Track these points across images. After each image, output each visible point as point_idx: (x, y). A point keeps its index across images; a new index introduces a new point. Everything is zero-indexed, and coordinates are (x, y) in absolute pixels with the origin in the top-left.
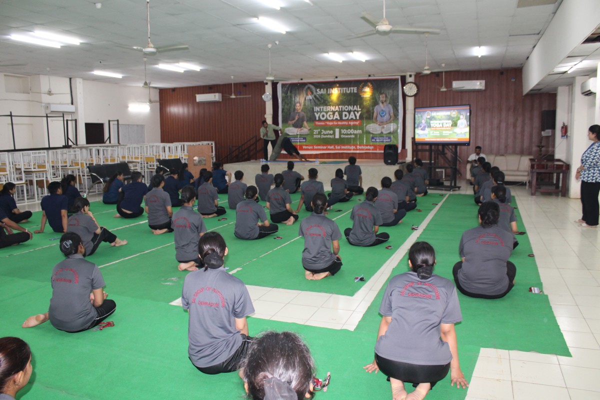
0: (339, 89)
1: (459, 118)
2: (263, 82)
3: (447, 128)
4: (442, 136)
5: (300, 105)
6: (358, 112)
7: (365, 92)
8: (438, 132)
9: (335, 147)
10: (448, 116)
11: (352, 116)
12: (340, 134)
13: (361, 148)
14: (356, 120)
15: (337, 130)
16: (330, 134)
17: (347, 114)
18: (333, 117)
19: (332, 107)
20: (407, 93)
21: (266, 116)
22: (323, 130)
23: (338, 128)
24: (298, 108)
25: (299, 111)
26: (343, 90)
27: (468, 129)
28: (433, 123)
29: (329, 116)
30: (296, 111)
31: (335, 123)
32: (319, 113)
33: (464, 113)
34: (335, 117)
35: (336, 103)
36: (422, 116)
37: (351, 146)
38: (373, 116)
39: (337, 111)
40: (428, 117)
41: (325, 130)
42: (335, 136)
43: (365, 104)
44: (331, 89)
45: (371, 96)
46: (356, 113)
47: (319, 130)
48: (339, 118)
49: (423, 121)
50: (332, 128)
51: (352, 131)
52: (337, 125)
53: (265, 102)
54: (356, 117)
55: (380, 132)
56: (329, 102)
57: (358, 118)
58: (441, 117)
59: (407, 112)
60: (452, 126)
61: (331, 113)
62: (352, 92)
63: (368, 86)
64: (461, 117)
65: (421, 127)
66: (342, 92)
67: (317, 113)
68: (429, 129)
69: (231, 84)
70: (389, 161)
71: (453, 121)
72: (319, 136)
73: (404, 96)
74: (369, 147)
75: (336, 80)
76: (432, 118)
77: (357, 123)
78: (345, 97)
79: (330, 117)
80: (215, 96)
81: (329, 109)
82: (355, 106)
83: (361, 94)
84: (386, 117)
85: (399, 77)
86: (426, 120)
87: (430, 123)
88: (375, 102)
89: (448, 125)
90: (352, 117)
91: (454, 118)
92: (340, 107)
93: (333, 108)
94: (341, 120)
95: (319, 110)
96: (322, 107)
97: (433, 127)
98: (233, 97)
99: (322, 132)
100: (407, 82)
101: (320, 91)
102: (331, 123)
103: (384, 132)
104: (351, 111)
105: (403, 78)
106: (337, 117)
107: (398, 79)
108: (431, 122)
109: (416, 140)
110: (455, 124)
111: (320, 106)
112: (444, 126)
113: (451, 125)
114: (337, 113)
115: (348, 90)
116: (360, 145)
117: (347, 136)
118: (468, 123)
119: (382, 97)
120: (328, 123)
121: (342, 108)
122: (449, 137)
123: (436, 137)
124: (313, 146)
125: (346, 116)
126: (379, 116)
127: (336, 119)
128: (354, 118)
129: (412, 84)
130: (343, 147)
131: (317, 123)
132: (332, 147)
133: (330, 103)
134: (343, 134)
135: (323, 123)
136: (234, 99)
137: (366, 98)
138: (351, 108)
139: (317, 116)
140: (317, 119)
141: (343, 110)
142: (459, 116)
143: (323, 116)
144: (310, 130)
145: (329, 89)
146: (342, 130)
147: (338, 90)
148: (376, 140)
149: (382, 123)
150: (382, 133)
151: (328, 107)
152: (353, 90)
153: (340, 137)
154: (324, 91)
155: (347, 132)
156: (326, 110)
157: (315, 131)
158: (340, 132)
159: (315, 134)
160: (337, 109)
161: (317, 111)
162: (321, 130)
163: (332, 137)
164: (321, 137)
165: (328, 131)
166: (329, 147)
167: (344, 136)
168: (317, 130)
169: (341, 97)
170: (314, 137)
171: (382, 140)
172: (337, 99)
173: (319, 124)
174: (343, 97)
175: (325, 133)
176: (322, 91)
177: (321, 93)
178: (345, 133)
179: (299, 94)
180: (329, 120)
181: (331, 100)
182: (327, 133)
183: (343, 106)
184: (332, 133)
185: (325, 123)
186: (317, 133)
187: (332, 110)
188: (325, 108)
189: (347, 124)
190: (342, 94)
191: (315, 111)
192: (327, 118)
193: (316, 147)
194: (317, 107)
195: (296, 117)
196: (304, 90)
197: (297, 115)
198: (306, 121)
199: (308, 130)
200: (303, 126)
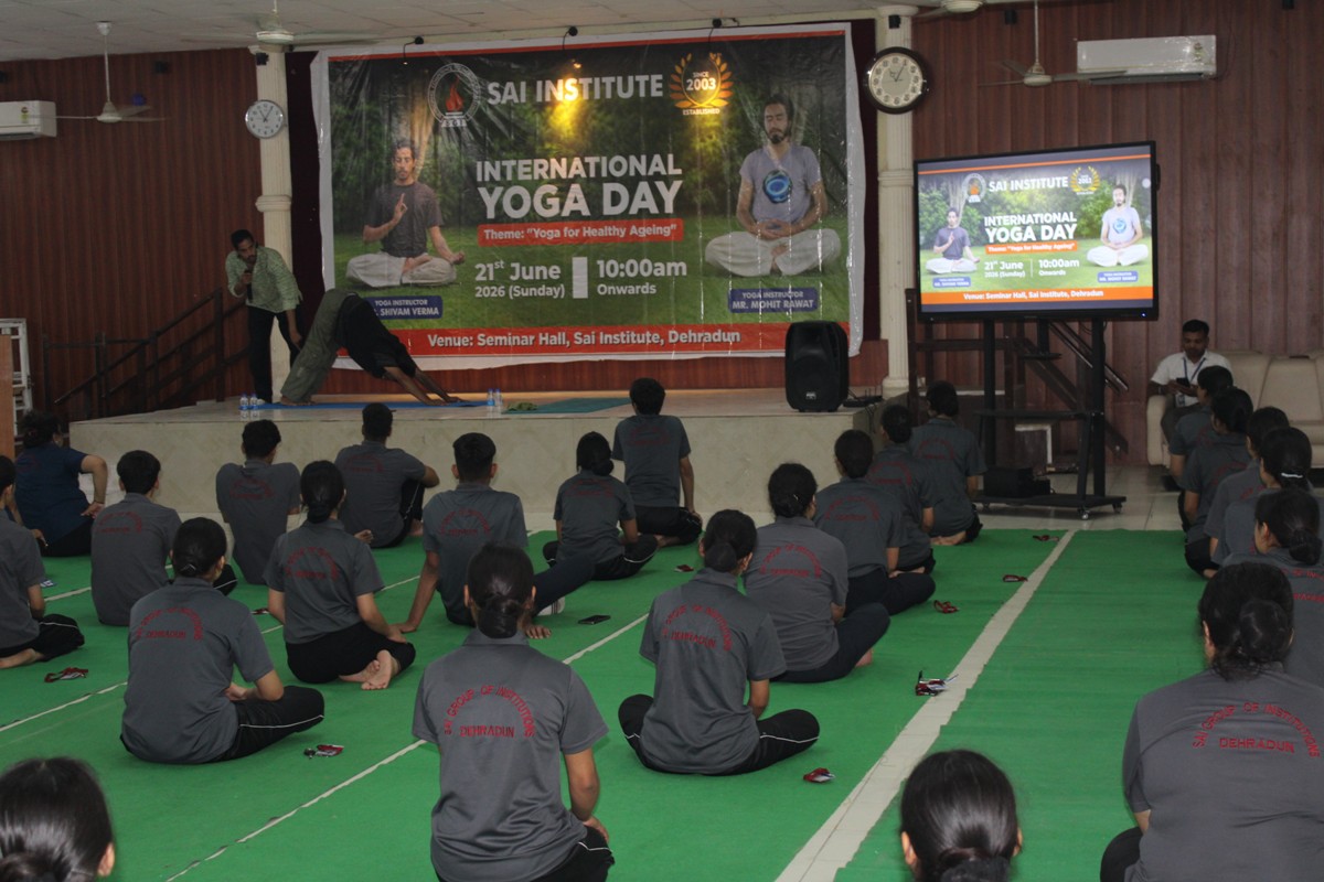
0: (586, 81)
1: (1107, 203)
2: (246, 50)
3: (1058, 247)
4: (1034, 281)
5: (414, 156)
6: (668, 181)
7: (697, 95)
8: (1020, 265)
9: (570, 337)
10: (1058, 191)
11: (644, 199)
12: (594, 278)
13: (683, 338)
14: (662, 218)
15: (580, 265)
16: (550, 283)
17: (622, 190)
18: (562, 206)
19: (553, 160)
20: (881, 98)
21: (261, 204)
22: (516, 265)
23: (580, 254)
24: (407, 167)
25: (411, 181)
26: (603, 85)
27: (1144, 250)
28: (1001, 226)
29: (544, 202)
30: (397, 182)
31: (571, 232)
32: (498, 190)
33: (1127, 179)
34: (569, 206)
35: (571, 146)
36: (946, 197)
37: (640, 331)
38: (735, 201)
39: (577, 176)
40: (975, 199)
41: (528, 261)
42: (569, 289)
43: (698, 146)
44: (549, 83)
45: (724, 110)
46: (660, 185)
47: (501, 264)
48: (586, 212)
49: (953, 219)
50: (556, 254)
51: (644, 267)
52: (581, 240)
53: (255, 142)
54: (660, 202)
55: (766, 270)
56: (541, 141)
57: (669, 208)
58: (1031, 199)
59: (884, 178)
60: (1078, 235)
61: (553, 189)
62: (642, 94)
63: (713, 70)
64: (1118, 195)
65: (943, 242)
66: (597, 96)
67: (491, 191)
68: (980, 252)
69: (101, 58)
70: (811, 395)
71: (1081, 215)
72: (501, 292)
73: (871, 109)
74: (719, 336)
75: (571, 41)
76: (991, 205)
77: (667, 231)
78: (609, 118)
79: (549, 207)
80: (24, 111)
81: (543, 172)
82: (657, 158)
83: (681, 105)
84: (794, 203)
85: (847, 28)
86: (966, 214)
87: (982, 227)
88: (742, 134)
89: (1060, 232)
90: (644, 205)
91: (1085, 201)
92: (587, 160)
93: (559, 168)
94: (597, 216)
95: (497, 177)
96: (510, 164)
97: (996, 242)
98: (106, 117)
99: (513, 271)
100: (880, 47)
101: (501, 91)
102: (553, 234)
103: (787, 269)
104: (638, 178)
105: (864, 32)
106: (576, 207)
107: (840, 37)
108: (989, 221)
109: (924, 301)
110: (1090, 229)
111: (501, 159)
112: (1044, 237)
113: (1071, 231)
114: (576, 190)
115: (625, 90)
116: (681, 329)
117: (622, 290)
118: (1149, 222)
119: (775, 118)
120: (539, 232)
121: (598, 167)
122: (1068, 285)
123: (1011, 284)
124: (472, 333)
125: (616, 198)
126: (762, 200)
127: (576, 214)
128: (654, 210)
129: (901, 58)
130: (605, 338)
131: (490, 233)
132: (559, 339)
133: (548, 146)
134: (607, 280)
135: (517, 235)
136: (113, 125)
137: (704, 119)
138: (637, 165)
139: (490, 202)
140: (491, 214)
141: (604, 174)
142: (1107, 190)
143: (517, 202)
144: (457, 263)
145: (539, 83)
146: (600, 263)
147: (580, 86)
148: (749, 301)
149: (775, 231)
150: (775, 271)
151: (537, 162)
152: (648, 84)
153: (592, 290)
154: (518, 93)
155: (624, 270)
156: (529, 177)
157: (480, 269)
158: (593, 270)
159: (482, 284)
160: (577, 168)
161: (487, 178)
162: (508, 262)
163: (557, 294)
164: (507, 295)
165: (538, 269)
166: (546, 338)
167: (610, 288)
168: (490, 266)
169: (594, 117)
170: (478, 295)
171: (779, 302)
172: (575, 125)
173: (501, 235)
174: (600, 115)
175: (525, 277)
176: (510, 93)
177: (504, 102)
178: (612, 275)
179: (409, 107)
180: (544, 219)
181: (548, 131)
182: (534, 275)
183: (604, 159)
184: (558, 277)
185: (526, 234)
186: (491, 278)
187: (553, 176)
188: (525, 166)
189: (622, 236)
190: (596, 106)
191: (479, 179)
192: (532, 208)
193: (485, 338)
194: (487, 163)
195: (398, 208)
196: (432, 89)
197: (402, 200)
198: (441, 227)
199: (452, 265)
200: (429, 245)
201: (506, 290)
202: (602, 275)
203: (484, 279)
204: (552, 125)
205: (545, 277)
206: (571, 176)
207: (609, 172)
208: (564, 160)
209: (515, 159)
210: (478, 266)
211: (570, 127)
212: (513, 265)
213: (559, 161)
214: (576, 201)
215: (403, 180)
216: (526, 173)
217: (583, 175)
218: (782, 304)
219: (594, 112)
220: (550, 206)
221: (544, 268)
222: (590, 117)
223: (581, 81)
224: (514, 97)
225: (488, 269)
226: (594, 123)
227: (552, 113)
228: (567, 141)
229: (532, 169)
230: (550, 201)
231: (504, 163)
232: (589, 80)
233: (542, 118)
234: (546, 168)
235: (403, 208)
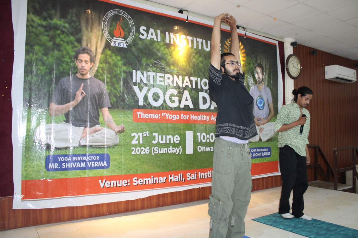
0: (190, 38)
5: (92, 60)
9: (185, 176)
12: (196, 143)
15: (189, 135)
16: (175, 145)
18: (180, 102)
19: (175, 76)
20: (291, 72)
22: (156, 135)
24: (86, 66)
25: (88, 76)
29: (171, 99)
30: (78, 75)
31: (184, 117)
32: (145, 89)
34: (183, 102)
35: (184, 70)
39: (187, 86)
41: (163, 132)
42: (184, 149)
44: (172, 34)
47: (147, 134)
48: (191, 106)
50: (177, 129)
52: (188, 121)
56: (168, 64)
61: (175, 92)
66: (195, 47)
67: (141, 89)
72: (147, 151)
75: (183, 16)
78: (200, 59)
81: (170, 82)
84: (265, 110)
85: (277, 43)
92: (192, 78)
93: (178, 81)
94: (196, 109)
95: (144, 81)
96: (152, 74)
99: (154, 138)
101: (147, 32)
102: (175, 117)
105: (281, 44)
106: (187, 103)
114: (186, 94)
115: (207, 47)
117: (208, 149)
119: (258, 73)
120: (169, 116)
125: (204, 101)
126: (256, 107)
127: (187, 107)
130: (201, 175)
131: (141, 114)
132: (179, 177)
134: (202, 144)
135: (156, 116)
139: (140, 95)
140: (141, 103)
141: (199, 87)
143: (156, 97)
145: (167, 33)
146: (198, 134)
147: (187, 40)
148: (253, 153)
149: (260, 122)
150: (260, 140)
151: (167, 75)
153: (195, 150)
154: (157, 36)
155: (209, 138)
156: (162, 83)
157: (134, 136)
158: (195, 138)
159: (135, 146)
160: (187, 82)
161: (139, 81)
162: (151, 132)
163: (178, 151)
164: (151, 152)
165: (168, 137)
166: (172, 178)
167: (203, 148)
168: (141, 134)
169: (194, 57)
170: (133, 153)
171: (261, 153)
172: (185, 59)
173: (146, 116)
174: (197, 57)
175: (161, 142)
176: (152, 34)
177: (149, 38)
178: (204, 141)
179: (89, 28)
180: (171, 109)
181: (172, 59)
182: (166, 141)
183: (199, 79)
184: (178, 142)
185: (161, 116)
186: (141, 142)
187: (175, 85)
188: (160, 77)
189: (208, 120)
190: (195, 51)
191: (134, 81)
192: (164, 101)
193: (137, 180)
194: (139, 72)
195: (79, 93)
196: (104, 21)
197: (82, 88)
198: (109, 108)
199: (116, 133)
200: (101, 119)
201: (150, 149)
202: (199, 141)
203: (137, 142)
204: (174, 57)
205: (172, 142)
206: (184, 86)
207: (201, 87)
208: (180, 77)
209: (154, 71)
210: (133, 135)
211: (183, 60)
212: (154, 134)
213: (178, 77)
214: (187, 100)
215: (83, 75)
216: (161, 81)
217: (190, 86)
218: (262, 154)
219: (194, 54)
220: (174, 101)
221: (171, 137)
222: (192, 57)
223: (188, 37)
224: (154, 37)
225: (139, 136)
226: (194, 60)
227: (174, 50)
228: (182, 67)
229: (164, 79)
230: (174, 98)
231: (149, 73)
232: (191, 38)
233: (169, 51)
234: (171, 79)
235: (82, 93)
